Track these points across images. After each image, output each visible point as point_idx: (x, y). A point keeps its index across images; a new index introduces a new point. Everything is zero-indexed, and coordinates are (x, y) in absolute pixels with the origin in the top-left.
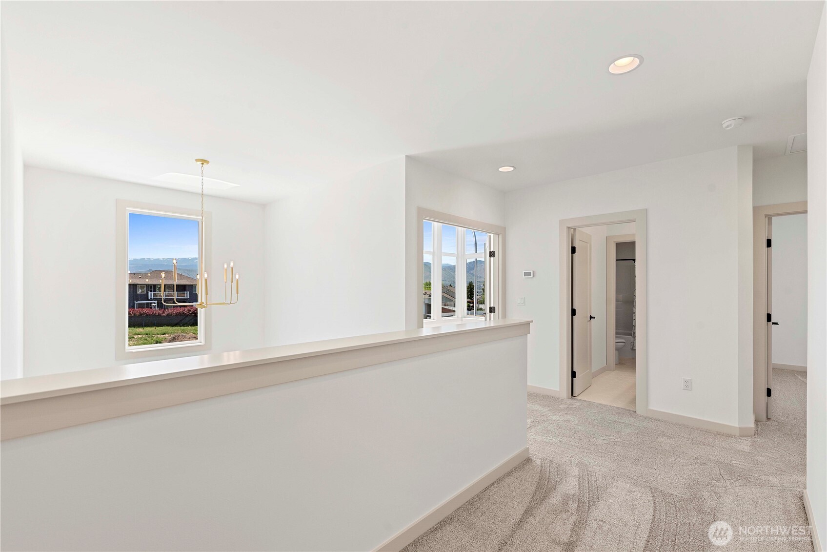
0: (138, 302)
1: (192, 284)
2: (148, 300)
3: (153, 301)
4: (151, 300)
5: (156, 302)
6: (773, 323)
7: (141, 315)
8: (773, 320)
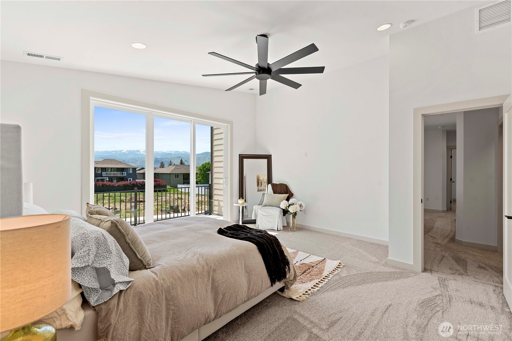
0: (97, 178)
1: (128, 167)
2: (102, 177)
3: (105, 178)
4: (104, 177)
5: (108, 178)
6: (453, 182)
7: (103, 185)
8: (453, 180)
